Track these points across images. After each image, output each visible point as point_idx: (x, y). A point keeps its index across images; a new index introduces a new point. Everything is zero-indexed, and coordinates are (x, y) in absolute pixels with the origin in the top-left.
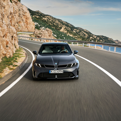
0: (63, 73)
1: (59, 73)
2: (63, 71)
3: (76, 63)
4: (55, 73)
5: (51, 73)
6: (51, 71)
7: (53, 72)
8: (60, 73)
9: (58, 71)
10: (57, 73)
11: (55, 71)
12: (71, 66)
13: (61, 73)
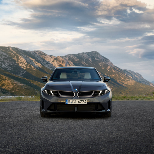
0: (86, 103)
1: (80, 103)
2: (86, 101)
3: (106, 91)
4: (75, 103)
5: (69, 103)
6: (69, 100)
7: (71, 102)
8: (82, 103)
9: (79, 100)
10: (78, 103)
11: (75, 100)
12: (99, 94)
13: (84, 103)
